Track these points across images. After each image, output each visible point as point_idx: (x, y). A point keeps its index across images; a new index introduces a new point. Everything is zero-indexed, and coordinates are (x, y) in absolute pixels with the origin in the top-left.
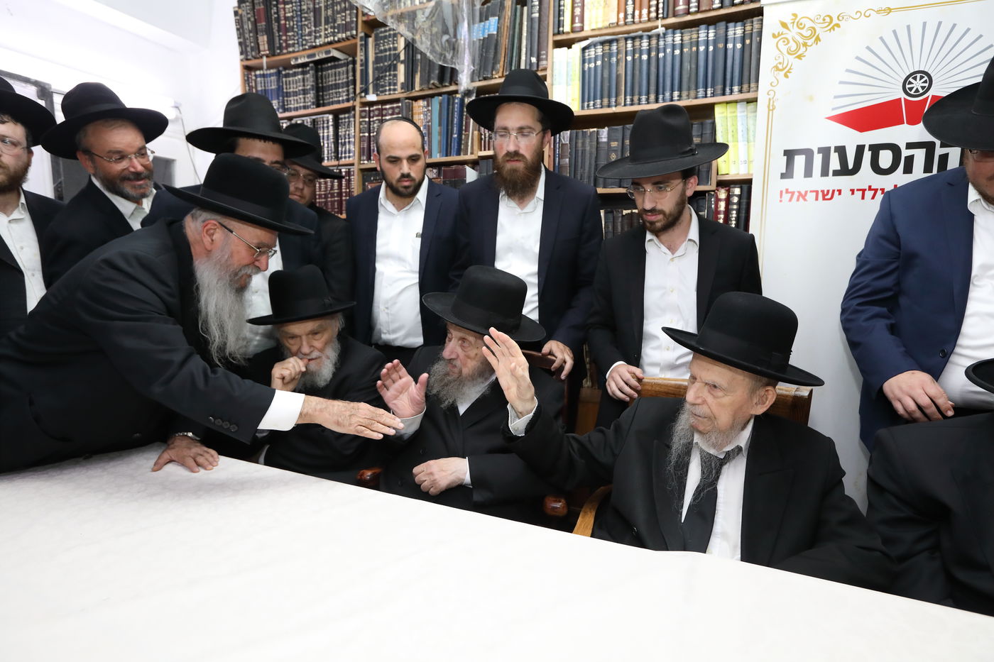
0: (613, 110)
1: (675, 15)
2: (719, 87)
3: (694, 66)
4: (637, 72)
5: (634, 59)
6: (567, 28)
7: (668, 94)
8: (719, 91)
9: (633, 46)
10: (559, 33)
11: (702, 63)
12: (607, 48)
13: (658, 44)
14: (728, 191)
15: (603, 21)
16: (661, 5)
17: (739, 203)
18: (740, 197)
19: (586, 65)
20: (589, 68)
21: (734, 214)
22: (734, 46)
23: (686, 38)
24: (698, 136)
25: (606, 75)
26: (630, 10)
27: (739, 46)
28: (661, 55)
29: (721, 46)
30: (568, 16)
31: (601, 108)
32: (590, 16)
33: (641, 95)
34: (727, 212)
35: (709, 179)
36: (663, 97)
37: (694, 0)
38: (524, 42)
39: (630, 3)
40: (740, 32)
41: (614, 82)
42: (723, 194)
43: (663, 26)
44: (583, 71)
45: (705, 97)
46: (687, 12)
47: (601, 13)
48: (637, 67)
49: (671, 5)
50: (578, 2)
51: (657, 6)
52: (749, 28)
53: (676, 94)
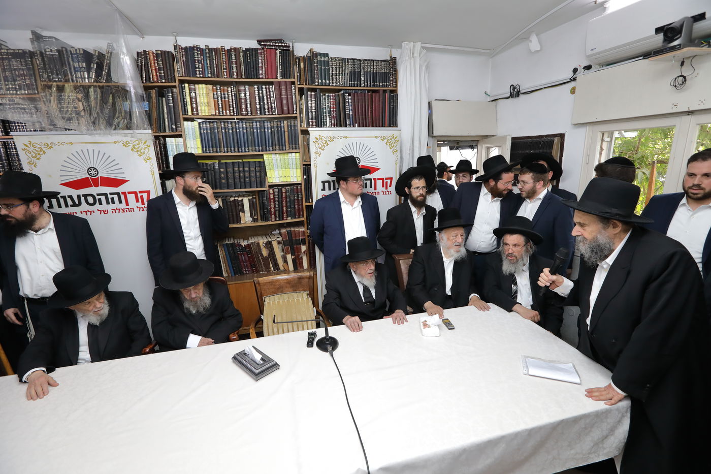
0: (219, 154)
1: (242, 115)
2: (264, 147)
3: (252, 137)
4: (228, 138)
5: (226, 132)
6: (190, 113)
7: (243, 148)
8: (264, 149)
9: (224, 126)
10: (185, 114)
11: (256, 137)
12: (212, 125)
13: (235, 126)
14: (273, 190)
15: (208, 113)
16: (235, 110)
17: (278, 195)
18: (278, 192)
19: (202, 131)
20: (204, 133)
21: (276, 199)
22: (268, 130)
23: (248, 125)
24: (258, 167)
25: (213, 137)
26: (221, 110)
27: (270, 131)
28: (238, 131)
29: (263, 130)
30: (189, 107)
31: (213, 152)
32: (201, 110)
33: (231, 148)
34: (274, 198)
35: (265, 184)
36: (241, 149)
37: (249, 110)
38: (166, 116)
39: (220, 106)
40: (269, 125)
41: (218, 141)
42: (271, 191)
43: (237, 119)
44: (201, 134)
45: (259, 151)
46: (247, 114)
47: (206, 108)
48: (228, 136)
49: (239, 111)
50: (194, 101)
51: (233, 109)
52: (272, 124)
53: (247, 149)
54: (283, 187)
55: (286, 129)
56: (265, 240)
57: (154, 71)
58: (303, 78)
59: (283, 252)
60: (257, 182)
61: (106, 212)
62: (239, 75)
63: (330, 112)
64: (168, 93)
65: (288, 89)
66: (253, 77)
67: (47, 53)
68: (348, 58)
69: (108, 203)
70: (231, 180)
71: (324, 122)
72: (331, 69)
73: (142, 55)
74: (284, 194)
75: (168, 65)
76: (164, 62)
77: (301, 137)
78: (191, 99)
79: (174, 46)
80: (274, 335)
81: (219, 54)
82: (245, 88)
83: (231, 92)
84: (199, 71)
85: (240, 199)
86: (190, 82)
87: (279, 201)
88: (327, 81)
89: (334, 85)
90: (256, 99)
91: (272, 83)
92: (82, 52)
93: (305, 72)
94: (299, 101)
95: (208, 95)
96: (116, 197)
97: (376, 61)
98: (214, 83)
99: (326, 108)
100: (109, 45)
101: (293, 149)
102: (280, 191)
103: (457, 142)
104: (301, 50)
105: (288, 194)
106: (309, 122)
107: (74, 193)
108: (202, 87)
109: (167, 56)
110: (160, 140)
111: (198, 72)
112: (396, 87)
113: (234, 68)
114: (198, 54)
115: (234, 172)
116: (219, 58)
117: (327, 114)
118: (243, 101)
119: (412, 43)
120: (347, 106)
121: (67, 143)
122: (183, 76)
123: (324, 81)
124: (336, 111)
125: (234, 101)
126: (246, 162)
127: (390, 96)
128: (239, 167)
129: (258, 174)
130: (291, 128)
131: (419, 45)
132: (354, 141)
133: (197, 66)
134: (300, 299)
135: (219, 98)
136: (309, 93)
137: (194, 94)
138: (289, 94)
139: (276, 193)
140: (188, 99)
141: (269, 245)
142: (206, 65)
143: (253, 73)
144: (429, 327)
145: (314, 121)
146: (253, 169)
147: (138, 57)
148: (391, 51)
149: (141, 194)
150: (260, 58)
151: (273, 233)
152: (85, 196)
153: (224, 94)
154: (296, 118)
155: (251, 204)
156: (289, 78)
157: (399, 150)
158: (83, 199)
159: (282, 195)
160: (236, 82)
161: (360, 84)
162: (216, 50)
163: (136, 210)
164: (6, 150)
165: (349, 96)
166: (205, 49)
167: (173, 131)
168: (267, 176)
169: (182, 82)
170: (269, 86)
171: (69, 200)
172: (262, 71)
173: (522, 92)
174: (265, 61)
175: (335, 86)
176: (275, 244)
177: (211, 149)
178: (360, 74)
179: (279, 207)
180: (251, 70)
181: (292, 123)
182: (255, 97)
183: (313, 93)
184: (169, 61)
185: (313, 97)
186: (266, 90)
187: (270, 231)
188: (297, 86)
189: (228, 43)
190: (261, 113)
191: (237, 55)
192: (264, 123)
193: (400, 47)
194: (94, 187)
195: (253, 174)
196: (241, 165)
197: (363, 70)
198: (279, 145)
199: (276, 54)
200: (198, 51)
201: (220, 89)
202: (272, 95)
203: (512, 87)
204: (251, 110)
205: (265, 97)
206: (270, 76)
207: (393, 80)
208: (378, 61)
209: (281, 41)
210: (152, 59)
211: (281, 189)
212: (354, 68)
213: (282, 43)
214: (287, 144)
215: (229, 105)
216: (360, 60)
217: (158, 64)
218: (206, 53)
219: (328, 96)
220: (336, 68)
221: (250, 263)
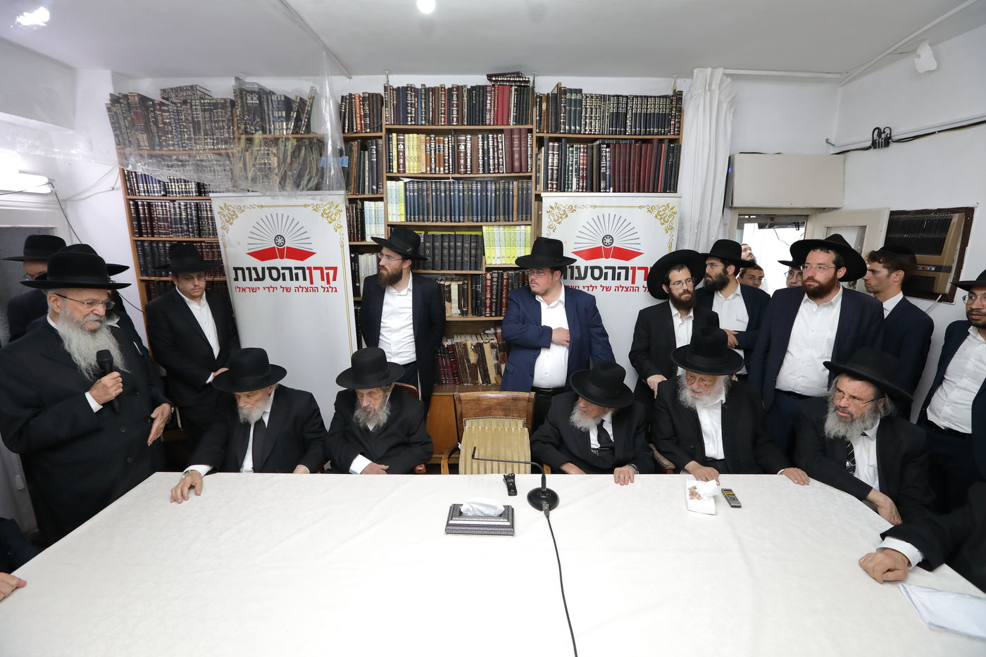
0: (426, 224)
1: (459, 173)
2: (485, 216)
3: (470, 203)
4: (439, 203)
5: (436, 195)
6: (395, 171)
7: (457, 217)
8: (484, 219)
9: (436, 187)
10: (390, 172)
11: (475, 202)
12: (420, 185)
13: (450, 187)
14: (491, 275)
15: (418, 170)
16: (451, 167)
17: (497, 282)
18: (498, 278)
19: (408, 193)
20: (410, 196)
21: (495, 287)
22: (491, 194)
23: (466, 186)
24: (474, 242)
25: (420, 201)
26: (433, 167)
27: (493, 195)
28: (452, 194)
29: (484, 194)
30: (395, 163)
31: (418, 221)
32: (409, 166)
33: (441, 215)
34: (492, 286)
35: (481, 267)
36: (455, 218)
37: (469, 167)
38: (367, 174)
39: (433, 162)
40: (493, 187)
41: (426, 206)
42: (488, 276)
43: (452, 178)
44: (406, 196)
45: (477, 221)
46: (466, 173)
47: (416, 164)
48: (439, 200)
49: (456, 167)
50: (402, 155)
51: (449, 166)
52: (498, 186)
53: (461, 217)
54: (505, 271)
55: (515, 193)
56: (475, 342)
57: (358, 119)
58: (544, 123)
59: (497, 359)
60: (470, 263)
61: (288, 290)
62: (461, 121)
63: (578, 170)
64: (372, 145)
65: (523, 139)
66: (477, 123)
67: (248, 102)
68: (612, 94)
69: (292, 279)
70: (437, 259)
71: (568, 183)
72: (584, 110)
73: (346, 99)
74: (505, 281)
75: (375, 110)
76: (371, 107)
77: (534, 204)
78: (398, 152)
79: (385, 87)
80: (472, 473)
81: (437, 95)
82: (466, 138)
83: (449, 143)
84: (411, 117)
85: (447, 283)
86: (399, 132)
87: (497, 290)
88: (578, 128)
89: (587, 132)
90: (479, 152)
91: (501, 131)
92: (283, 99)
93: (548, 115)
94: (537, 155)
95: (419, 147)
96: (300, 272)
97: (651, 97)
98: (427, 132)
99: (572, 165)
100: (312, 89)
101: (522, 220)
102: (501, 277)
103: (772, 217)
104: (545, 85)
105: (510, 281)
106: (547, 184)
107: (259, 264)
108: (413, 138)
109: (375, 99)
110: (357, 204)
111: (409, 119)
112: (679, 134)
113: (455, 112)
114: (411, 96)
115: (443, 247)
116: (437, 99)
117: (574, 174)
118: (462, 155)
119: (709, 70)
120: (603, 162)
121: (258, 206)
122: (391, 124)
123: (573, 128)
124: (586, 169)
125: (451, 155)
126: (459, 235)
127: (669, 147)
128: (449, 242)
129: (473, 252)
130: (522, 192)
131: (720, 71)
132: (606, 211)
133: (409, 111)
134: (513, 428)
135: (433, 151)
136: (551, 144)
137: (402, 147)
138: (523, 145)
139: (495, 279)
140: (395, 153)
141: (479, 348)
142: (420, 108)
143: (477, 118)
144: (699, 497)
145: (555, 182)
146: (467, 245)
147: (342, 101)
148: (675, 82)
149: (327, 271)
150: (489, 98)
151: (487, 332)
152: (270, 269)
153: (439, 146)
154: (530, 178)
155: (461, 292)
156: (525, 124)
157: (676, 226)
158: (267, 272)
159: (502, 282)
160: (455, 130)
161: (625, 131)
162: (434, 90)
163: (321, 290)
164: (198, 212)
165: (607, 148)
166: (421, 90)
167: (373, 193)
168: (484, 255)
169: (389, 131)
170: (497, 135)
171: (253, 272)
172: (490, 114)
173: (894, 138)
174: (494, 102)
175: (589, 134)
176: (487, 348)
177: (417, 217)
178: (626, 117)
179: (497, 299)
180: (476, 115)
181: (525, 185)
182: (479, 149)
183: (556, 144)
184: (377, 106)
185: (556, 149)
186: (493, 141)
187: (483, 329)
188: (535, 135)
189: (449, 81)
190: (483, 170)
191: (460, 95)
192: (487, 184)
193: (691, 75)
194: (279, 259)
195: (466, 252)
196: (452, 239)
197: (630, 111)
198: (504, 215)
199: (511, 91)
200: (412, 91)
201: (435, 140)
202: (500, 147)
203: (877, 131)
204: (471, 166)
205: (491, 150)
206: (499, 123)
207: (675, 124)
208: (655, 97)
209: (518, 74)
210: (358, 104)
211: (502, 274)
212: (618, 108)
213: (519, 77)
214: (515, 213)
215: (444, 160)
216: (627, 97)
217: (364, 110)
218: (421, 94)
219: (577, 148)
220: (592, 109)
221: (453, 370)
